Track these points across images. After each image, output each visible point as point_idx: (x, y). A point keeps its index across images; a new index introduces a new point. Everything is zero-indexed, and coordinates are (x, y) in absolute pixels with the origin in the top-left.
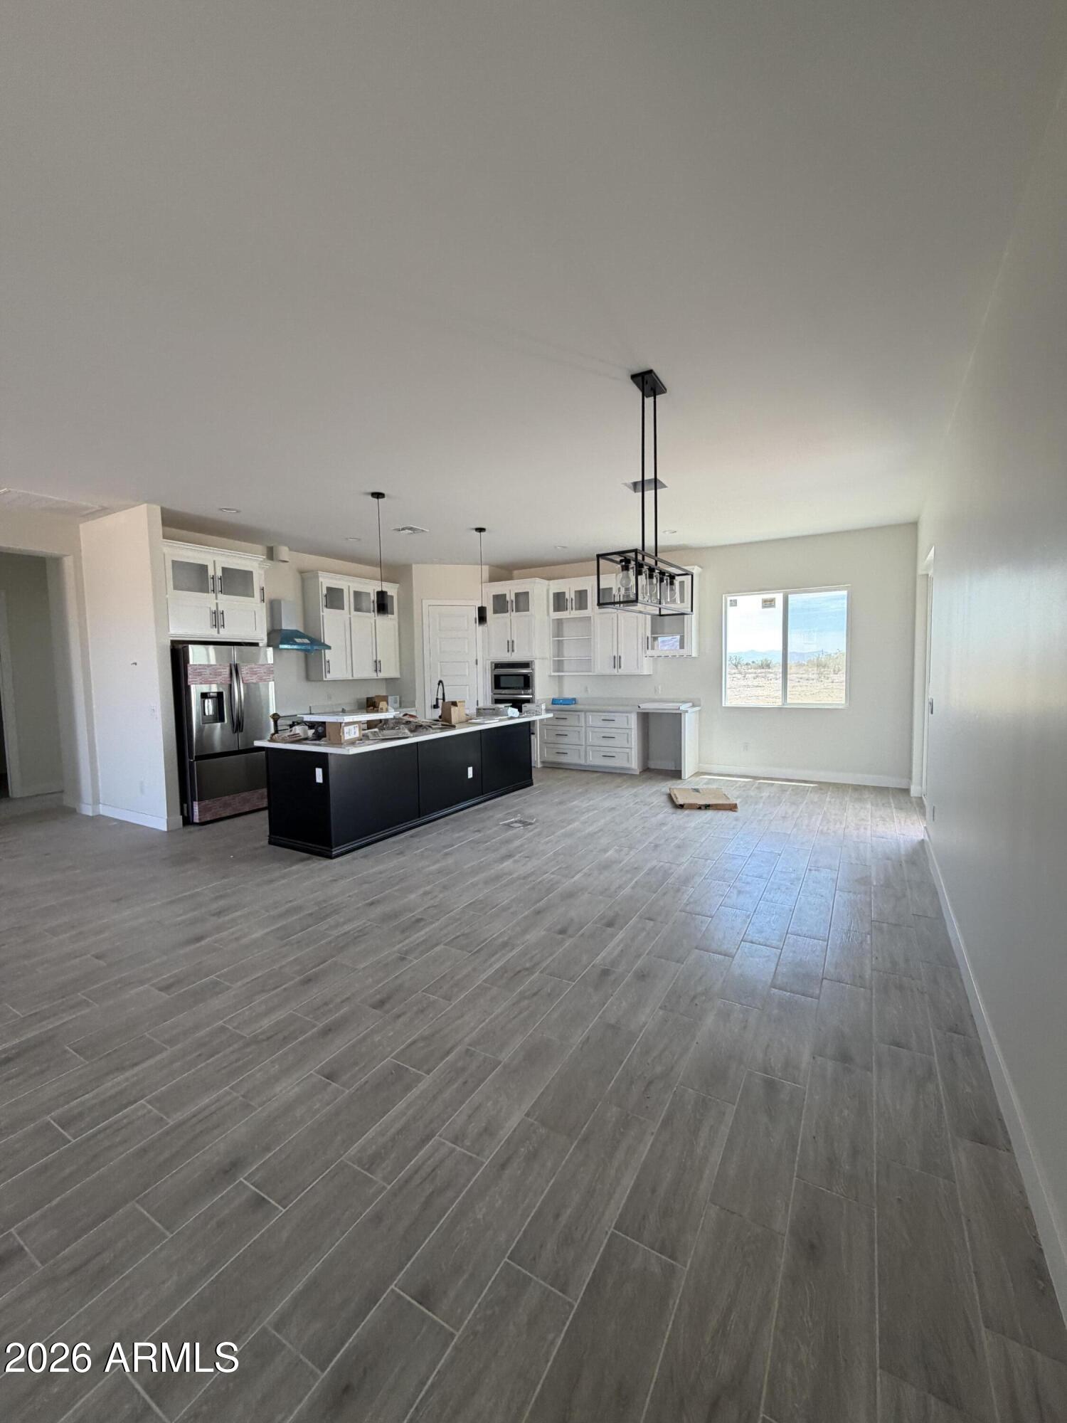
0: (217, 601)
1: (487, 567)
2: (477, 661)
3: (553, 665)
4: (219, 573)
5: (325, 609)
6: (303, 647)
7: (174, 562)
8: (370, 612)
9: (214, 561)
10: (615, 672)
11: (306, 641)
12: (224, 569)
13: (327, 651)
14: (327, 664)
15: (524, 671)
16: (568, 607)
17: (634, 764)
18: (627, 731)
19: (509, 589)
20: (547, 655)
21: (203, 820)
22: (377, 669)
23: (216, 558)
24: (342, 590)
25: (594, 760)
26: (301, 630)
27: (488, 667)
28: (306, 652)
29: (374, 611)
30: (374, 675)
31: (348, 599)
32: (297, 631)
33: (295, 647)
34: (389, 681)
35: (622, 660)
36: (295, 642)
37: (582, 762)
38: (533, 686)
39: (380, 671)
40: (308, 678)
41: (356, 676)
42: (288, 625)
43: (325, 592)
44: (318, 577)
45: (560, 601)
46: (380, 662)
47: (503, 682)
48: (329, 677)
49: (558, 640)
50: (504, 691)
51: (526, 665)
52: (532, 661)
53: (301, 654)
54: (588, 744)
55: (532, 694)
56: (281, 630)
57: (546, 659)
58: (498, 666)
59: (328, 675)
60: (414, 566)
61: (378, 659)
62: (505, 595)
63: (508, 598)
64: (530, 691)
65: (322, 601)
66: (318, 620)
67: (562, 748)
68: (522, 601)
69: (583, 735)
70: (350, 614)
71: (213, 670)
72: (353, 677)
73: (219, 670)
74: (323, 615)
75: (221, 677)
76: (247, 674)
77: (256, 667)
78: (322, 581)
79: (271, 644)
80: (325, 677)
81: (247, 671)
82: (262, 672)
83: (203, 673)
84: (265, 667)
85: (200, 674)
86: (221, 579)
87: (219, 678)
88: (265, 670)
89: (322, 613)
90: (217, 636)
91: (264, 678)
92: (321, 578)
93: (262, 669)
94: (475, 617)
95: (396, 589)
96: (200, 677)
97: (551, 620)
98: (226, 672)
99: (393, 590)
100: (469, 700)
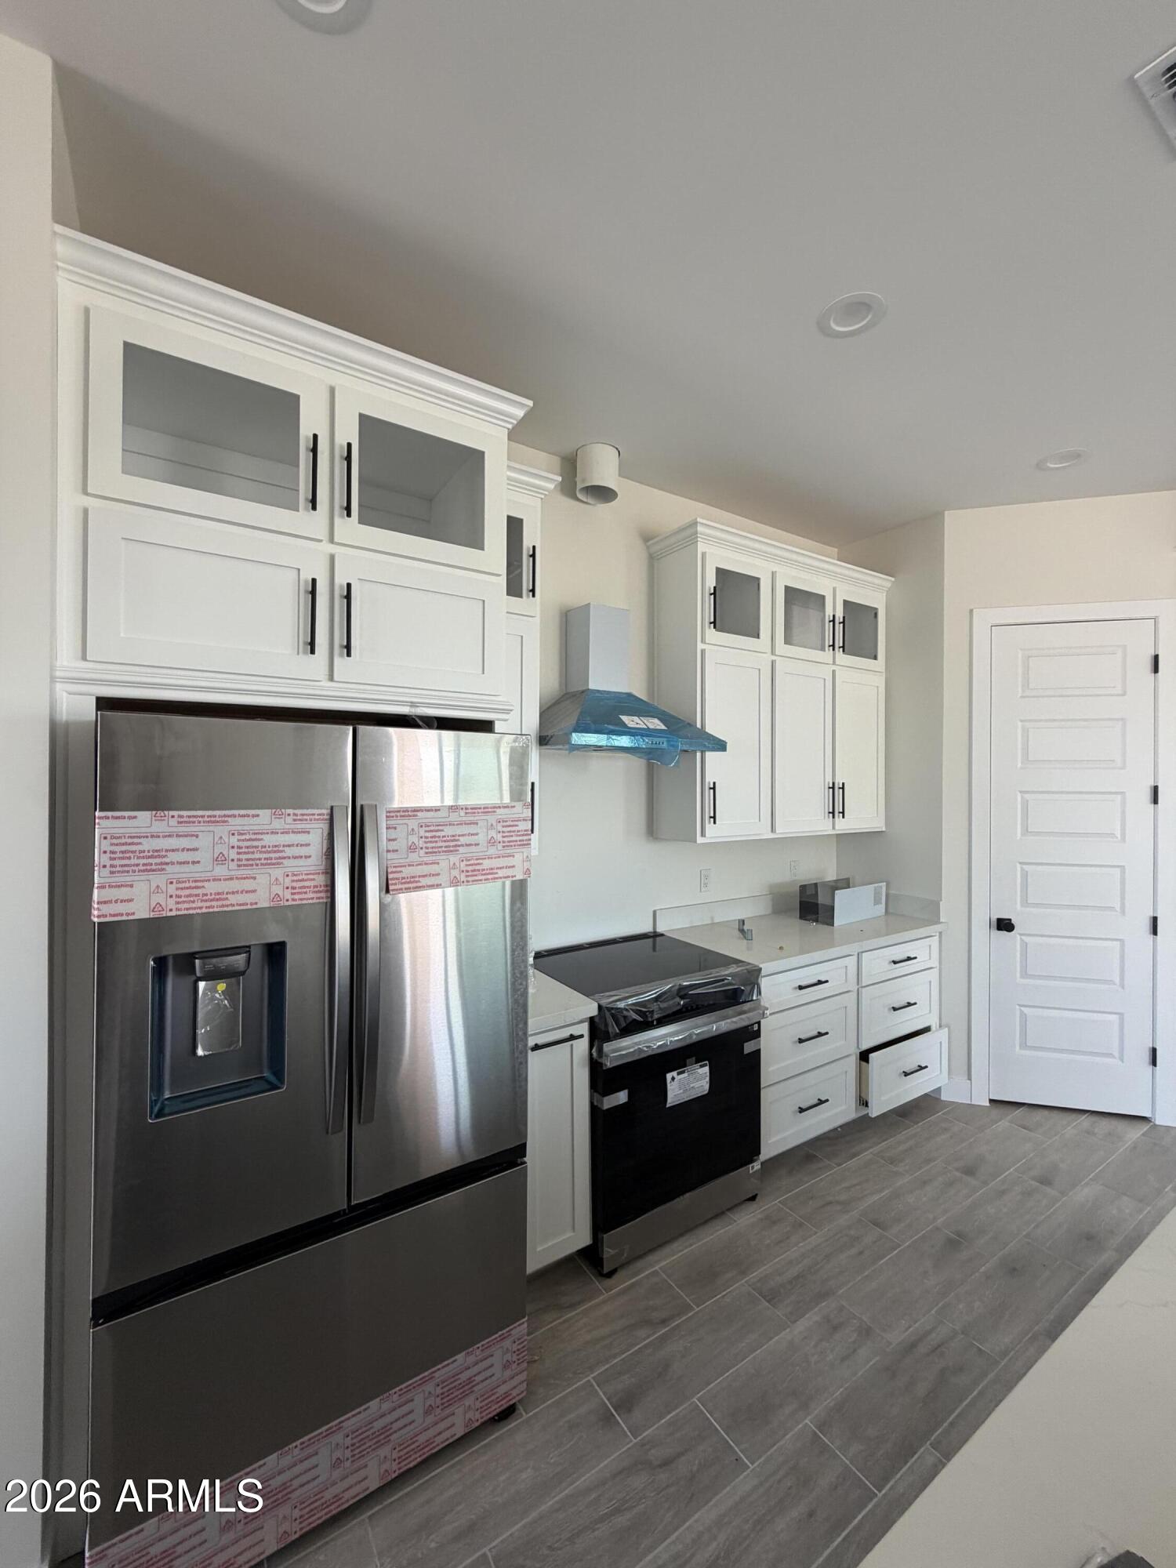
0: (330, 546)
4: (348, 433)
5: (712, 634)
6: (644, 742)
8: (824, 651)
11: (655, 724)
12: (369, 424)
13: (709, 755)
14: (709, 794)
22: (835, 808)
23: (340, 376)
24: (756, 581)
26: (641, 693)
28: (651, 757)
29: (833, 648)
30: (826, 826)
31: (771, 609)
32: (630, 696)
33: (624, 741)
36: (624, 725)
39: (842, 813)
40: (653, 829)
41: (782, 830)
42: (605, 679)
43: (711, 582)
44: (695, 539)
46: (843, 786)
48: (712, 833)
53: (638, 764)
56: (586, 692)
59: (709, 827)
60: (945, 514)
61: (839, 780)
65: (704, 608)
66: (689, 668)
70: (773, 653)
71: (234, 841)
72: (773, 830)
73: (269, 840)
74: (703, 651)
75: (277, 873)
76: (412, 848)
77: (454, 817)
78: (704, 555)
79: (549, 733)
80: (703, 834)
81: (414, 839)
82: (482, 838)
83: (173, 857)
84: (492, 819)
85: (155, 863)
86: (348, 458)
87: (262, 880)
88: (493, 833)
89: (700, 646)
90: (322, 688)
91: (487, 864)
92: (701, 547)
93: (480, 829)
94: (1152, 653)
95: (885, 592)
96: (159, 880)
98: (307, 845)
99: (873, 591)
100: (1123, 912)
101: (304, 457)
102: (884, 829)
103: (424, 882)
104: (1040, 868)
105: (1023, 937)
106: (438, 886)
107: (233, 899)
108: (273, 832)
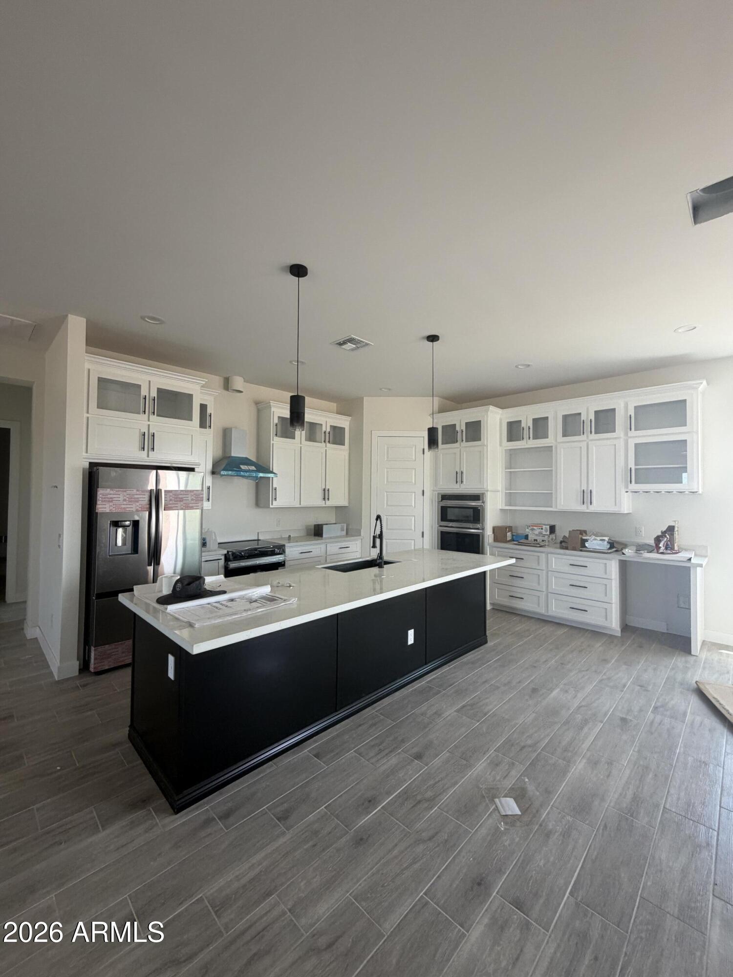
0: (149, 423)
1: (437, 398)
2: (423, 491)
3: (505, 500)
4: (154, 394)
5: (276, 439)
6: (250, 474)
7: (100, 380)
8: (322, 443)
9: (150, 382)
10: (583, 508)
11: (253, 468)
12: (160, 391)
13: (274, 478)
14: (274, 491)
15: (473, 504)
16: (525, 436)
17: (614, 624)
18: (605, 581)
19: (460, 418)
20: (500, 488)
21: (100, 669)
22: (326, 497)
23: (152, 379)
25: (557, 609)
26: (251, 458)
27: (436, 499)
29: (325, 441)
30: (322, 503)
32: (246, 458)
33: (243, 474)
34: (338, 508)
35: (594, 493)
36: (241, 468)
37: (542, 611)
38: (483, 520)
39: (328, 499)
40: (257, 504)
41: (303, 504)
42: (237, 452)
43: (276, 421)
44: (270, 407)
45: (514, 431)
46: (328, 490)
47: (451, 514)
48: (275, 504)
49: (510, 472)
50: (451, 524)
51: (477, 497)
52: (483, 494)
53: (253, 482)
54: (550, 590)
55: (483, 529)
56: (230, 457)
57: (498, 491)
58: (444, 497)
59: (274, 502)
60: (365, 398)
61: (327, 488)
62: (454, 425)
63: (458, 428)
64: (479, 526)
65: (272, 430)
66: (268, 449)
67: (518, 592)
68: (474, 431)
69: (543, 581)
70: (301, 444)
71: (128, 496)
72: (300, 504)
73: (136, 496)
74: (273, 444)
75: (138, 504)
76: (171, 500)
77: (182, 493)
78: (273, 412)
79: (215, 471)
80: (272, 504)
81: (171, 498)
82: (189, 499)
83: (114, 499)
84: (192, 494)
85: (111, 500)
86: (154, 400)
87: (134, 505)
88: (193, 497)
89: (272, 442)
90: (146, 459)
91: (191, 505)
92: (273, 409)
93: (189, 496)
94: (423, 448)
95: (348, 422)
96: (111, 504)
97: (504, 451)
98: (145, 498)
99: (344, 422)
100: (415, 531)
101: (142, 401)
102: (348, 505)
103: (174, 508)
105: (386, 540)
106: (178, 510)
107: (128, 509)
108: (137, 495)
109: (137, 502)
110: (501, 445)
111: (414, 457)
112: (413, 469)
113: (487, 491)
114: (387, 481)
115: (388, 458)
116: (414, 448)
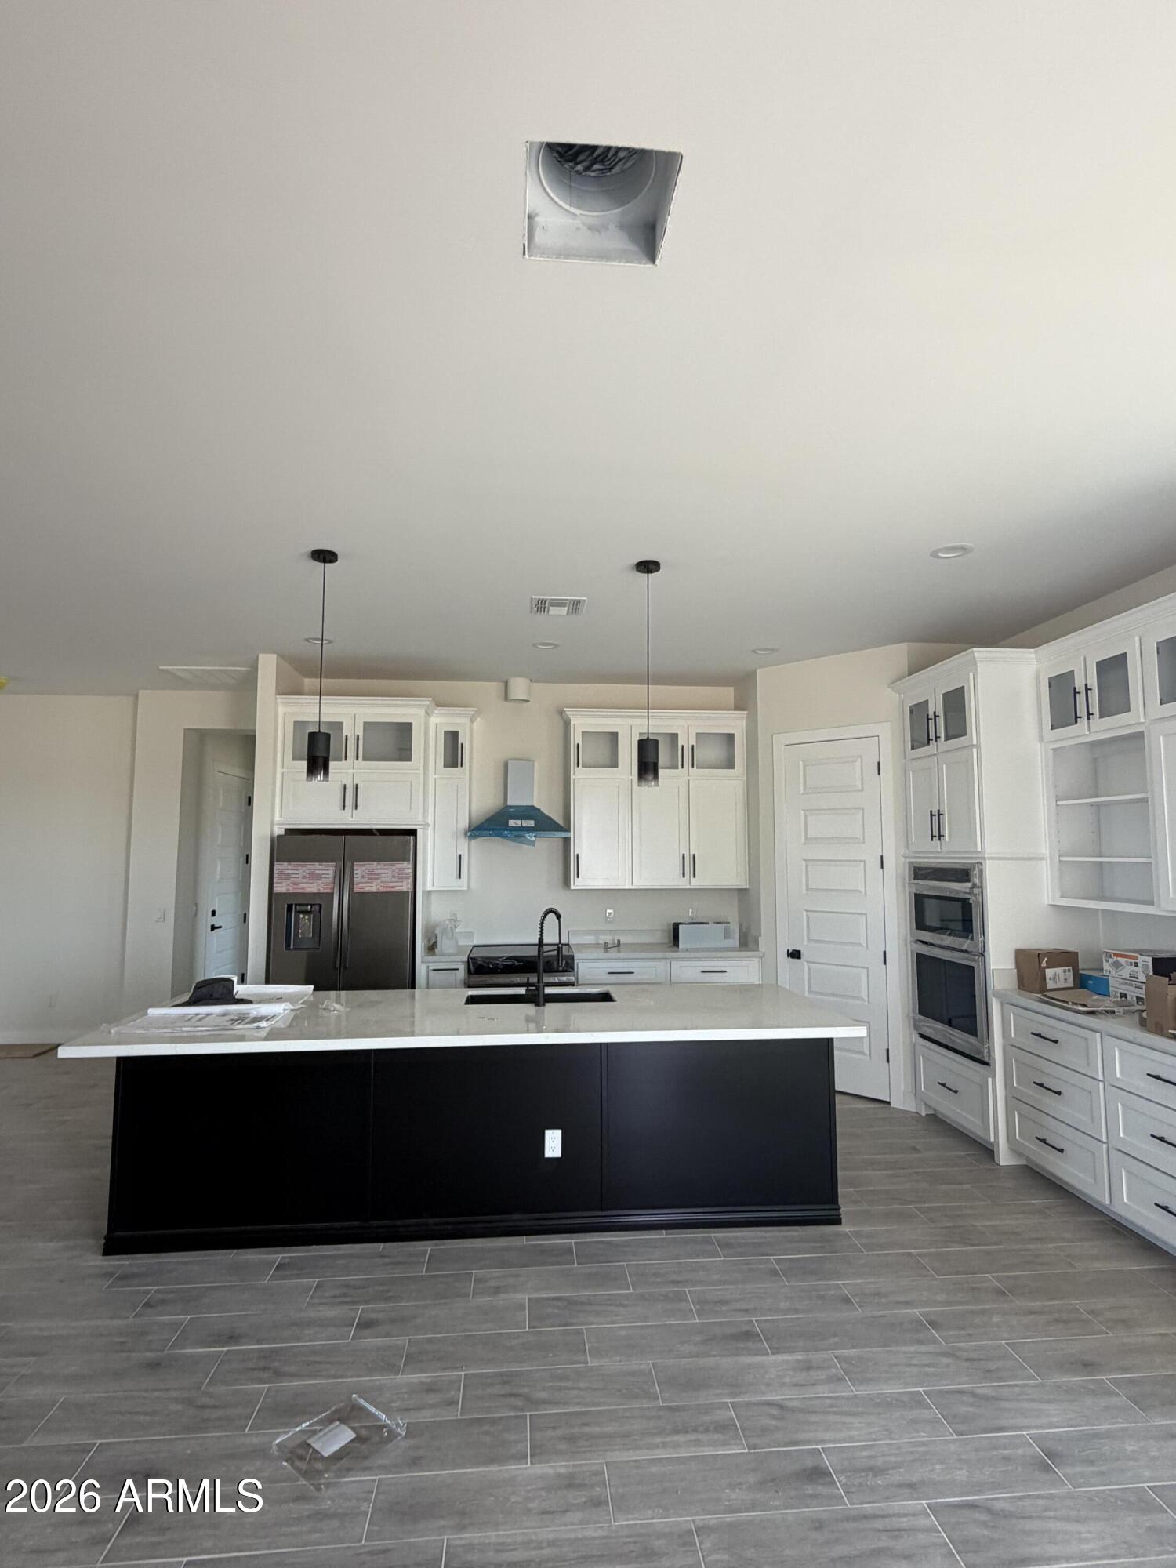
0: (354, 771)
2: (882, 858)
3: (1060, 881)
4: (358, 731)
5: (579, 770)
7: (297, 724)
8: (678, 769)
9: (354, 715)
11: (529, 823)
12: (367, 725)
14: (575, 861)
15: (962, 888)
16: (1080, 713)
19: (935, 685)
20: (1044, 850)
22: (687, 871)
23: (358, 711)
24: (617, 735)
27: (906, 872)
29: (683, 766)
30: (679, 883)
31: (628, 749)
32: (531, 807)
36: (507, 825)
38: (983, 930)
39: (694, 875)
41: (639, 884)
42: (521, 798)
43: (577, 741)
46: (694, 857)
47: (931, 913)
48: (580, 884)
50: (932, 938)
51: (962, 874)
52: (976, 865)
55: (983, 953)
56: (507, 806)
57: (1036, 859)
58: (920, 873)
59: (577, 880)
60: (758, 671)
61: (692, 852)
62: (927, 702)
63: (931, 710)
64: (971, 945)
65: (574, 756)
68: (956, 712)
69: (1100, 1107)
70: (630, 775)
71: (308, 872)
72: (633, 884)
73: (318, 872)
74: (574, 779)
75: (320, 883)
76: (363, 877)
77: (378, 867)
78: (576, 725)
80: (574, 884)
81: (363, 874)
82: (390, 875)
83: (292, 876)
84: (394, 867)
85: (288, 877)
87: (316, 885)
88: (395, 873)
90: (350, 821)
91: (391, 885)
93: (389, 871)
94: (877, 761)
95: (744, 722)
96: (289, 882)
97: (1051, 753)
98: (328, 874)
99: (734, 723)
100: (867, 948)
101: (344, 742)
102: (748, 887)
104: (816, 914)
105: (810, 965)
107: (307, 889)
108: (319, 870)
109: (319, 879)
110: (1041, 739)
111: (859, 784)
112: (859, 808)
113: (984, 858)
114: (806, 838)
115: (804, 789)
116: (858, 764)
